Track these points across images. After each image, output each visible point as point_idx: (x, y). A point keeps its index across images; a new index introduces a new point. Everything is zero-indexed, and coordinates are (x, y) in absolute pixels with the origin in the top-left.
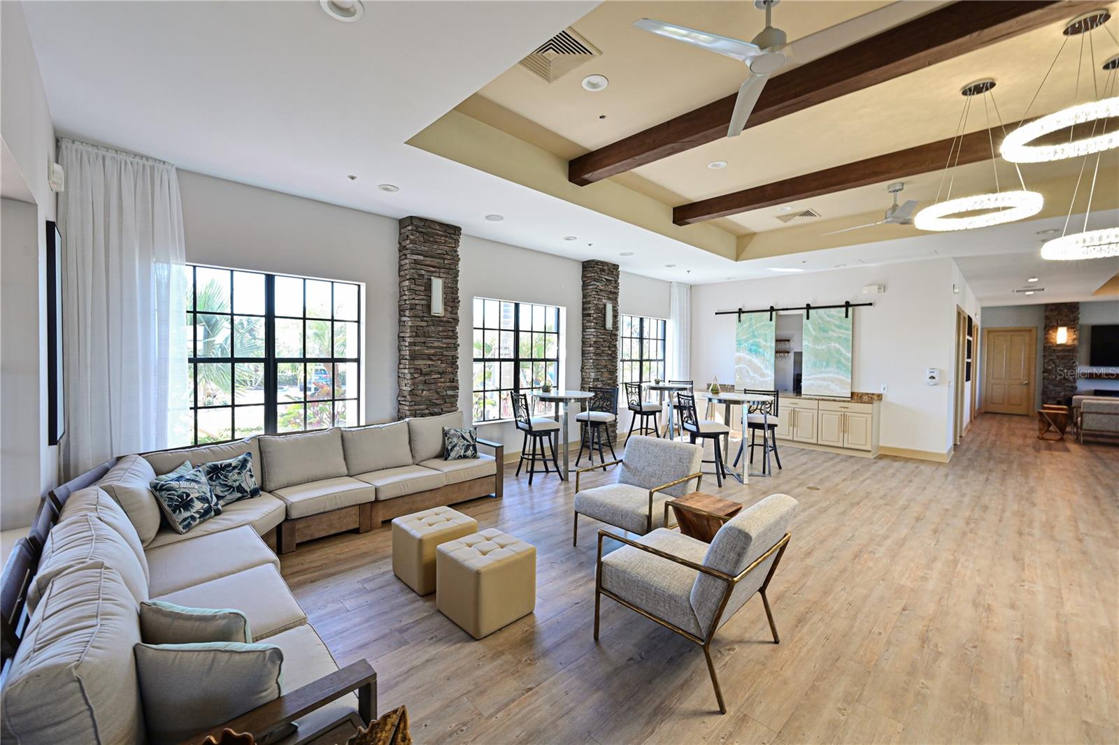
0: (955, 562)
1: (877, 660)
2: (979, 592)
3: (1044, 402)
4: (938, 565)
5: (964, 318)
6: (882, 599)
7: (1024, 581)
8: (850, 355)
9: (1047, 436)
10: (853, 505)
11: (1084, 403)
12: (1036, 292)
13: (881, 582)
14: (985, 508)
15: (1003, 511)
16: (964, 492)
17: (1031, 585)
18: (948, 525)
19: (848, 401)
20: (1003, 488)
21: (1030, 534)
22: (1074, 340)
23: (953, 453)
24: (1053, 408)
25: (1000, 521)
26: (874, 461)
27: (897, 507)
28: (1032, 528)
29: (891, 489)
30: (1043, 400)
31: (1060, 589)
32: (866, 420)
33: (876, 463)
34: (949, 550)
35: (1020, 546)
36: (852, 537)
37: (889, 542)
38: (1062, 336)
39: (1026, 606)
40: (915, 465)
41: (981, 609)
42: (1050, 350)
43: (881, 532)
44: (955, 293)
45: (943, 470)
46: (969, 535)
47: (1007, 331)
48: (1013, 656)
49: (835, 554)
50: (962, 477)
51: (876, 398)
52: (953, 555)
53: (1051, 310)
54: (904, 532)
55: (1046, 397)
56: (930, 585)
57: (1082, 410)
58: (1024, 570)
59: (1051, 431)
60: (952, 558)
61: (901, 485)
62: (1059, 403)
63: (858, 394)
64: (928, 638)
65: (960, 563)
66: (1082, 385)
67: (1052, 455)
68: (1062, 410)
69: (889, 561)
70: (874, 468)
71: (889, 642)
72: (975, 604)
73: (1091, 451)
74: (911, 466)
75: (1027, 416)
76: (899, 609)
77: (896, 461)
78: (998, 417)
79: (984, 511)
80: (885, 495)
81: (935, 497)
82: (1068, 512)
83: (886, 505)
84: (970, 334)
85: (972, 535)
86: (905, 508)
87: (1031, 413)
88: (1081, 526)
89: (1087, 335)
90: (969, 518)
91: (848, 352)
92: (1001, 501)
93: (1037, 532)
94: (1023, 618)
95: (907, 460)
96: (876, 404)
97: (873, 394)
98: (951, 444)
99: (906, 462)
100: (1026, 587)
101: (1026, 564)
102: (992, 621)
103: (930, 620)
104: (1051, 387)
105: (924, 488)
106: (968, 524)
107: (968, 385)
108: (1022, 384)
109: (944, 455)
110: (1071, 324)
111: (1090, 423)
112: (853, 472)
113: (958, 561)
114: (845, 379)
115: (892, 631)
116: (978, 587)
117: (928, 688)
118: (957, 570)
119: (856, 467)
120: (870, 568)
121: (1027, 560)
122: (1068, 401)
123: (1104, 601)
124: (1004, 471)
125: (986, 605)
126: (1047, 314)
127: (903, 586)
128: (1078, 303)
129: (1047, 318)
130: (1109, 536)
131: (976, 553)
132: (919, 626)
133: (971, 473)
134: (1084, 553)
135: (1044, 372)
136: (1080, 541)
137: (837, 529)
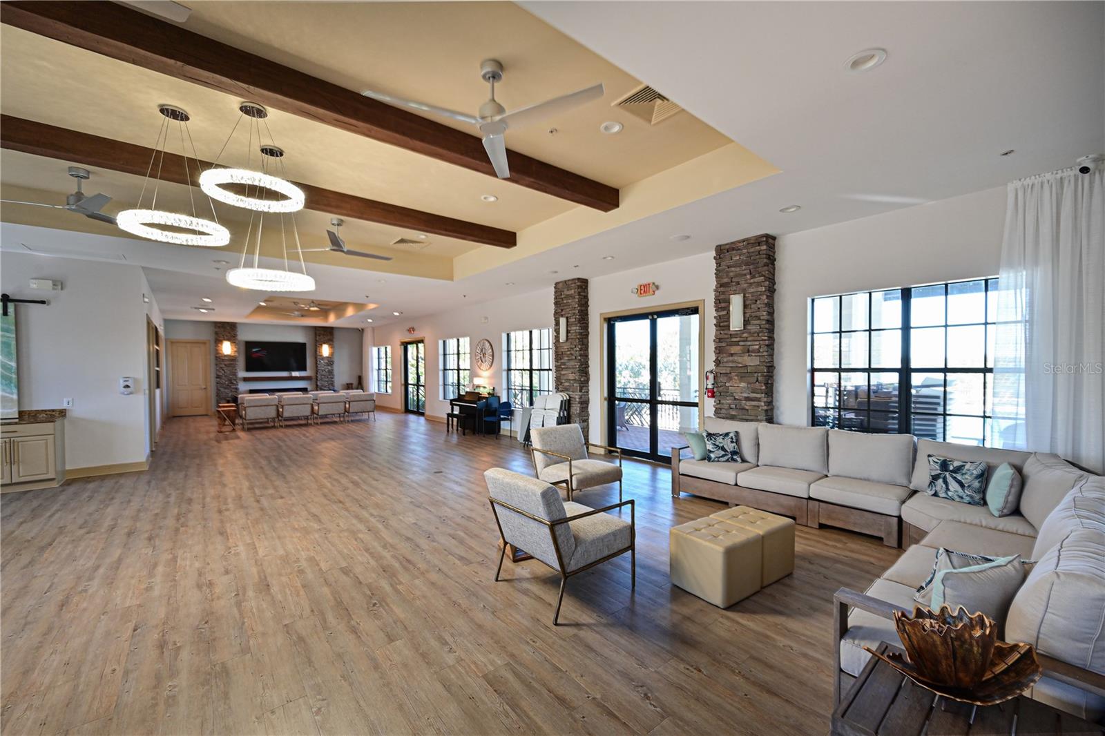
0: (175, 559)
1: (117, 701)
2: (200, 575)
3: (218, 402)
4: (160, 569)
5: (153, 328)
6: (108, 634)
7: (230, 548)
8: (14, 364)
9: (224, 429)
10: (42, 549)
11: (247, 400)
12: (210, 311)
13: (102, 617)
14: (190, 501)
15: (204, 498)
16: (169, 492)
17: (235, 549)
18: (160, 528)
19: (16, 423)
20: (200, 479)
21: (227, 510)
22: (236, 351)
23: (151, 459)
24: (227, 407)
25: (203, 507)
26: (61, 489)
27: (103, 530)
28: (228, 504)
29: (90, 514)
30: (217, 401)
31: (254, 542)
32: (47, 444)
33: (63, 491)
34: (167, 550)
35: (222, 521)
36: (51, 586)
37: (101, 571)
38: (227, 348)
39: (235, 567)
40: (114, 481)
41: (205, 588)
42: (219, 358)
43: (90, 564)
44: (145, 302)
45: (145, 478)
46: (181, 529)
47: (189, 343)
48: (235, 611)
49: (29, 619)
50: (164, 479)
51: (57, 415)
52: (171, 553)
53: (219, 327)
54: (116, 553)
55: (220, 398)
56: (156, 592)
57: (245, 405)
58: (228, 539)
59: (226, 425)
60: (171, 556)
61: (102, 506)
62: (228, 402)
63: (30, 413)
64: (165, 641)
65: (179, 557)
66: (243, 387)
67: (229, 443)
68: (231, 407)
69: (106, 591)
70: (63, 497)
71: (126, 673)
72: (199, 586)
73: (253, 435)
74: (109, 484)
75: (206, 415)
76: (130, 632)
77: (90, 482)
78: (185, 419)
79: (189, 504)
80: (86, 522)
81: (142, 506)
82: (247, 484)
83: (88, 533)
84: (158, 344)
85: (184, 528)
86: (112, 528)
87: (209, 413)
88: (257, 491)
89: (243, 348)
90: (178, 515)
91: (11, 360)
92: (201, 491)
93: (231, 506)
94: (236, 577)
95: (103, 478)
96: (58, 422)
97: (53, 411)
98: (148, 451)
99: (102, 480)
100: (233, 552)
101: (229, 535)
102: (215, 592)
103: (164, 624)
104: (222, 389)
105: (129, 501)
106: (178, 520)
107: (158, 391)
108: (201, 389)
109: (144, 462)
110: (233, 339)
111: (251, 414)
112: (33, 510)
113: (177, 557)
114: (11, 396)
115: (127, 660)
116: (198, 570)
117: (175, 687)
118: (178, 564)
119: (35, 503)
120: (85, 610)
121: (229, 531)
122: (235, 400)
123: (279, 538)
124: (198, 464)
125: (208, 582)
126: (217, 330)
127: (129, 607)
128: (236, 323)
129: (216, 333)
130: (273, 492)
131: (190, 543)
132: (155, 636)
133: (171, 474)
134: (262, 509)
135: (217, 378)
136: (258, 501)
137: (26, 587)
